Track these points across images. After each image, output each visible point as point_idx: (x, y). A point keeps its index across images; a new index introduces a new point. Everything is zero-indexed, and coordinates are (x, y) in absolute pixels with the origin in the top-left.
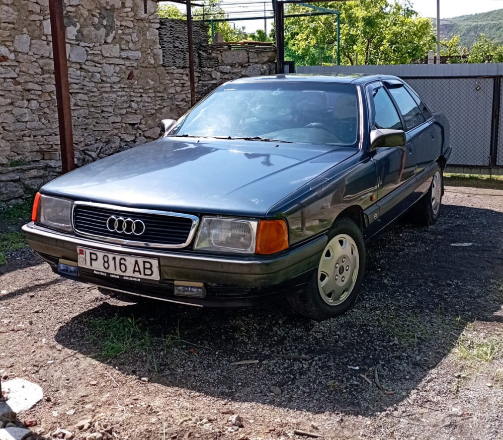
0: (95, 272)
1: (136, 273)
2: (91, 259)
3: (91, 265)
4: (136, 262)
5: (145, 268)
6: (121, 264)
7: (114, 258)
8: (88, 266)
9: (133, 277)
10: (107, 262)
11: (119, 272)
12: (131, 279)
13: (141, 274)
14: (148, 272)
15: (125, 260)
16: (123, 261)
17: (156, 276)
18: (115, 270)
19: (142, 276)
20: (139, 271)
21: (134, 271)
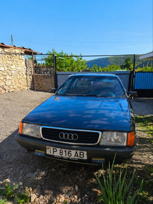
0: (55, 156)
1: (76, 157)
2: (54, 151)
3: (53, 153)
4: (76, 152)
5: (80, 155)
6: (69, 153)
7: (65, 151)
8: (52, 154)
9: (74, 158)
10: (62, 152)
11: (67, 156)
12: (73, 159)
13: (78, 157)
14: (82, 156)
15: (71, 152)
16: (70, 152)
17: (85, 158)
18: (66, 155)
19: (79, 158)
20: (78, 156)
21: (75, 156)
